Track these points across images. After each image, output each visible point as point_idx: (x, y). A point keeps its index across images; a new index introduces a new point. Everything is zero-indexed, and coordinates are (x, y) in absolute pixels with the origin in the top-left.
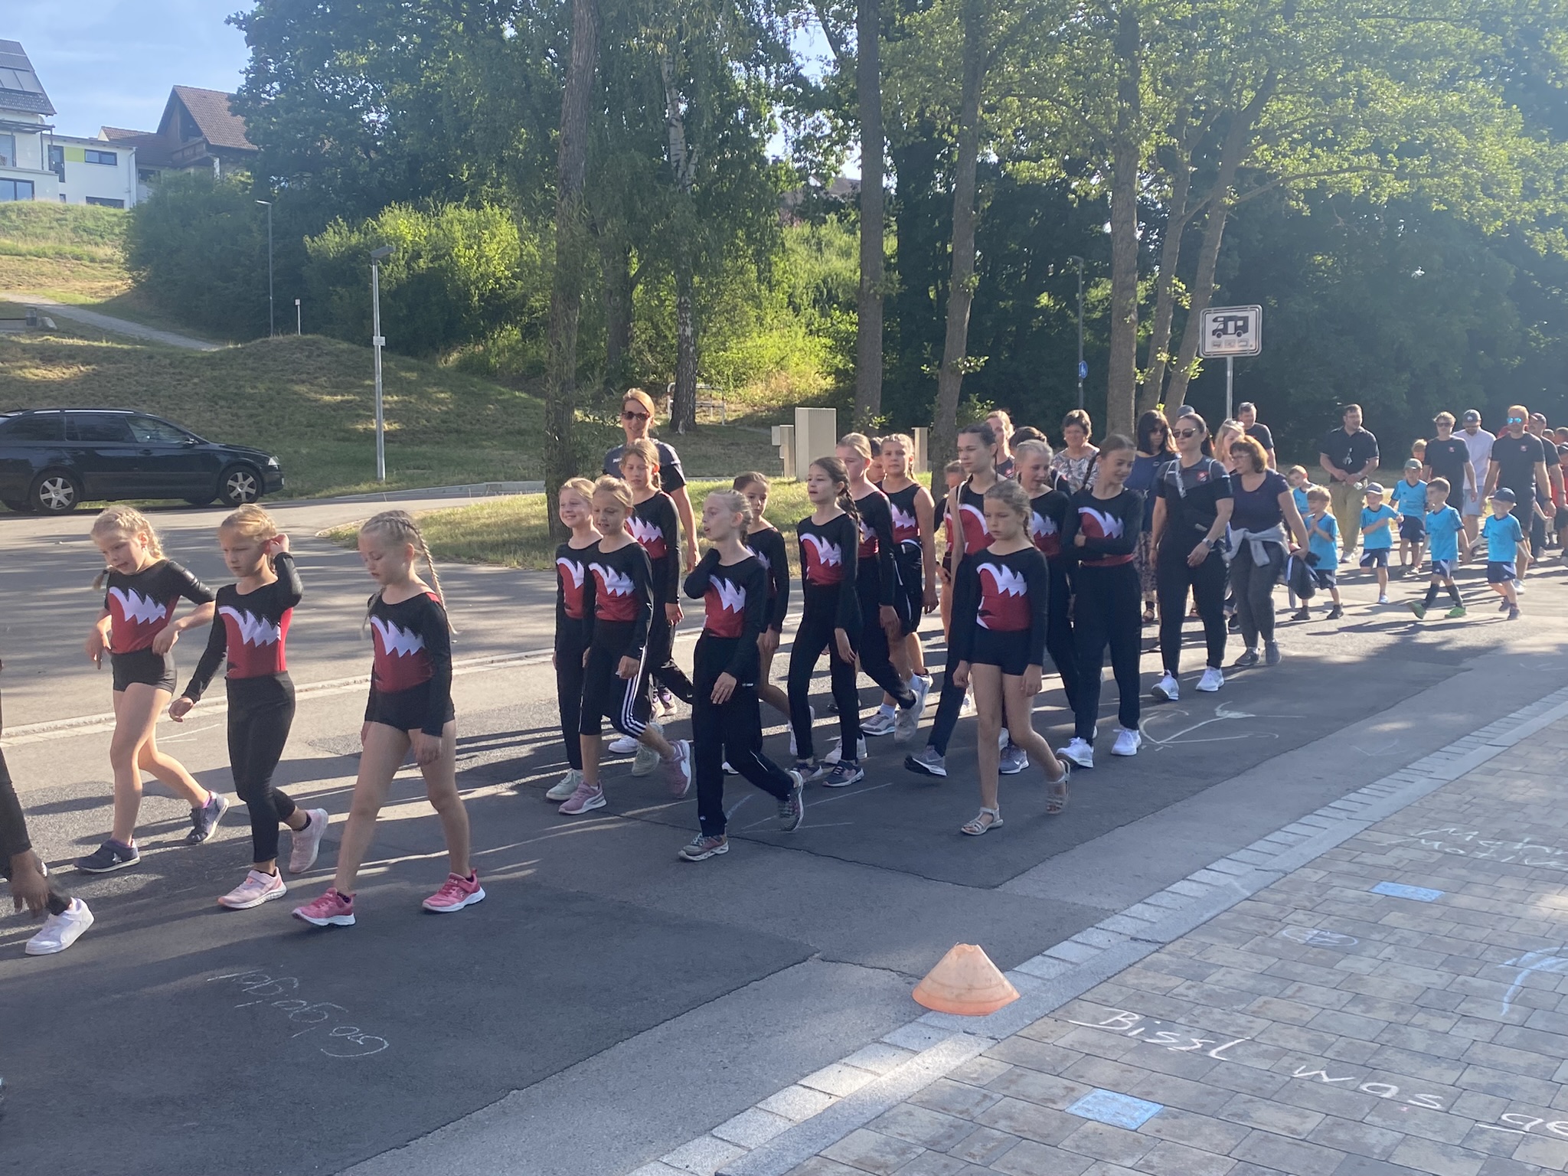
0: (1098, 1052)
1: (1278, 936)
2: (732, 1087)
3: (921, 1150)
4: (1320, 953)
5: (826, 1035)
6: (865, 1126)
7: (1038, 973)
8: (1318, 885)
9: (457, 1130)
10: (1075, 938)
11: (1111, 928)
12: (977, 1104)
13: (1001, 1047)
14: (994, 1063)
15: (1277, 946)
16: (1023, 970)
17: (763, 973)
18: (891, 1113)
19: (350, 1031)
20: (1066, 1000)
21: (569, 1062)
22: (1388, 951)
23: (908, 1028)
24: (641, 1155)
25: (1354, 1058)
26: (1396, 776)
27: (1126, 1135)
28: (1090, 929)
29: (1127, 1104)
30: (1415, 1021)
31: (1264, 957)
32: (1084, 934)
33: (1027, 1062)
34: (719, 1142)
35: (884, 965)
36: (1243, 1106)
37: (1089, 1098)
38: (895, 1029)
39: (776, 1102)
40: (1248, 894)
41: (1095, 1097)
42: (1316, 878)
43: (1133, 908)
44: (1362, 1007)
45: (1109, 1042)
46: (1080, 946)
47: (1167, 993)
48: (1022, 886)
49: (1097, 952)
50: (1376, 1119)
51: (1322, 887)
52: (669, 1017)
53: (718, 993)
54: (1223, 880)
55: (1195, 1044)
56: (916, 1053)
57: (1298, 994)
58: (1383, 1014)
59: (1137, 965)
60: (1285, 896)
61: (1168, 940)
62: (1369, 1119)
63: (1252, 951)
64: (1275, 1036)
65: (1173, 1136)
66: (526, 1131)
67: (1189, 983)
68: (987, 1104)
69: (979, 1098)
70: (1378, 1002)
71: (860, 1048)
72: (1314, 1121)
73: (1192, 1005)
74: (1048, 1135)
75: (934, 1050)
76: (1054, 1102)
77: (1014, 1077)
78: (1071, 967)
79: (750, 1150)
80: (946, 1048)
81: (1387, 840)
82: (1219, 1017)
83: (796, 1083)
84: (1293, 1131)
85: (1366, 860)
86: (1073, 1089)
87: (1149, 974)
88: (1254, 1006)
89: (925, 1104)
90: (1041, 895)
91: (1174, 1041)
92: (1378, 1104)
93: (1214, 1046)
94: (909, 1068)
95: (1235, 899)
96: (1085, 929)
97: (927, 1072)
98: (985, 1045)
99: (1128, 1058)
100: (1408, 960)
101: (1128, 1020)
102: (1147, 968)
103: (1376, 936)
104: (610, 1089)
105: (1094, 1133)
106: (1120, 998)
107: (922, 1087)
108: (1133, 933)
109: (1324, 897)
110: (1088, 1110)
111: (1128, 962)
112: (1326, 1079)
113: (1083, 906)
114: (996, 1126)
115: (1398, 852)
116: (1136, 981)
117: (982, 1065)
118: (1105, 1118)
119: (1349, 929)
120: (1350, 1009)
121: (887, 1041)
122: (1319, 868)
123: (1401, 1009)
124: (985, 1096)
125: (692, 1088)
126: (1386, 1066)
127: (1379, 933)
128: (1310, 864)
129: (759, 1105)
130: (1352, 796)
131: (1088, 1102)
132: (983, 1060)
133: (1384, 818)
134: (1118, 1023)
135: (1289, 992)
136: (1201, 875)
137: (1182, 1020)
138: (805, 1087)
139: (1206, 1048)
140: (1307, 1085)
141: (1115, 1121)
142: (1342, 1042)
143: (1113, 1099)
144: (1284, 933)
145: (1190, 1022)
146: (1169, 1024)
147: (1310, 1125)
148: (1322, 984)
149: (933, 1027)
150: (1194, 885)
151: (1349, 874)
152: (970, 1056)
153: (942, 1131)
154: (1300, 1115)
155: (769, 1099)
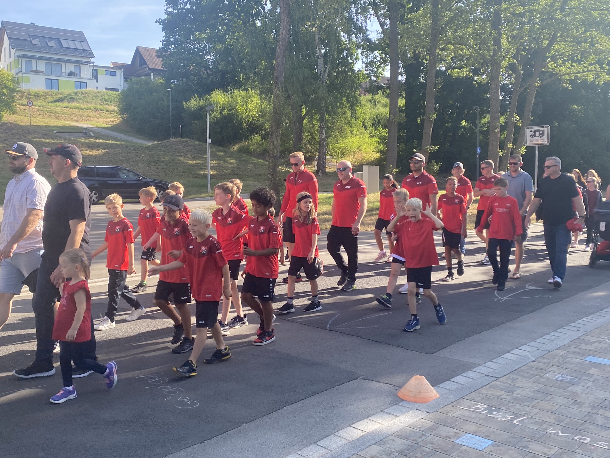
0: (469, 419)
1: (544, 376)
2: (326, 426)
3: (397, 454)
4: (561, 383)
5: (363, 408)
6: (375, 444)
7: (447, 388)
8: (562, 356)
9: (222, 438)
10: (462, 374)
11: (478, 371)
12: (420, 437)
13: (431, 416)
14: (428, 422)
15: (544, 380)
16: (442, 386)
17: (340, 383)
18: (386, 439)
19: (186, 398)
20: (457, 398)
21: (265, 414)
22: (590, 384)
23: (395, 407)
24: (290, 450)
25: (572, 426)
26: (598, 314)
27: (478, 452)
28: (469, 371)
29: (479, 440)
30: (598, 412)
31: (538, 384)
32: (467, 373)
33: (440, 422)
34: (319, 447)
35: (387, 382)
36: (526, 443)
37: (464, 437)
38: (389, 407)
39: (342, 433)
40: (534, 359)
41: (466, 437)
42: (562, 354)
43: (487, 364)
44: (578, 406)
45: (474, 415)
46: (465, 378)
47: (498, 397)
48: (444, 353)
49: (472, 380)
50: (580, 451)
51: (564, 357)
52: (303, 398)
53: (323, 390)
54: (524, 353)
55: (508, 418)
56: (397, 416)
57: (551, 400)
58: (586, 409)
59: (487, 386)
60: (548, 361)
61: (500, 376)
62: (577, 451)
63: (534, 382)
64: (541, 416)
65: (497, 454)
66: (247, 439)
67: (508, 394)
68: (424, 437)
69: (421, 435)
70: (584, 404)
71: (376, 413)
72: (554, 450)
73: (508, 402)
74: (447, 451)
75: (404, 416)
76: (450, 438)
77: (435, 428)
78: (461, 385)
79: (331, 451)
80: (409, 415)
81: (592, 339)
82: (519, 407)
83: (350, 426)
84: (545, 454)
85: (583, 347)
86: (458, 433)
87: (492, 389)
88: (533, 403)
89: (399, 436)
90: (451, 357)
91: (500, 416)
92: (581, 445)
93: (516, 419)
94: (394, 422)
95: (528, 362)
96: (467, 371)
97: (401, 424)
98: (424, 415)
99: (481, 422)
100: (598, 388)
101: (482, 407)
102: (491, 387)
103: (585, 378)
104: (280, 425)
105: (465, 451)
106: (479, 399)
107: (399, 430)
108: (486, 373)
109: (565, 361)
110: (463, 442)
111: (483, 385)
112: (560, 434)
113: (467, 362)
114: (427, 446)
115: (596, 344)
116: (486, 392)
117: (423, 422)
118: (470, 445)
119: (574, 375)
120: (572, 406)
121: (387, 411)
122: (563, 350)
123: (594, 407)
124: (423, 434)
125: (310, 426)
126: (586, 430)
127: (586, 376)
128: (560, 348)
129: (335, 434)
130: (579, 321)
131: (464, 439)
132: (423, 420)
133: (592, 331)
134: (478, 408)
135: (547, 399)
136: (515, 351)
137: (503, 408)
138: (354, 428)
139: (512, 419)
140: (553, 436)
141: (474, 446)
142: (568, 420)
143: (474, 438)
144: (547, 375)
145: (507, 409)
146: (498, 409)
147: (553, 452)
148: (562, 396)
149: (404, 407)
150: (512, 355)
151: (576, 353)
152: (418, 419)
153: (405, 447)
154: (548, 448)
155: (340, 432)
